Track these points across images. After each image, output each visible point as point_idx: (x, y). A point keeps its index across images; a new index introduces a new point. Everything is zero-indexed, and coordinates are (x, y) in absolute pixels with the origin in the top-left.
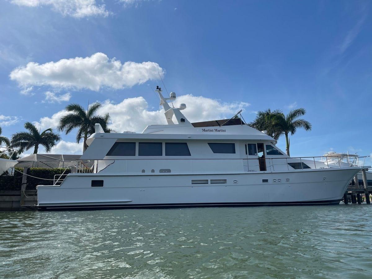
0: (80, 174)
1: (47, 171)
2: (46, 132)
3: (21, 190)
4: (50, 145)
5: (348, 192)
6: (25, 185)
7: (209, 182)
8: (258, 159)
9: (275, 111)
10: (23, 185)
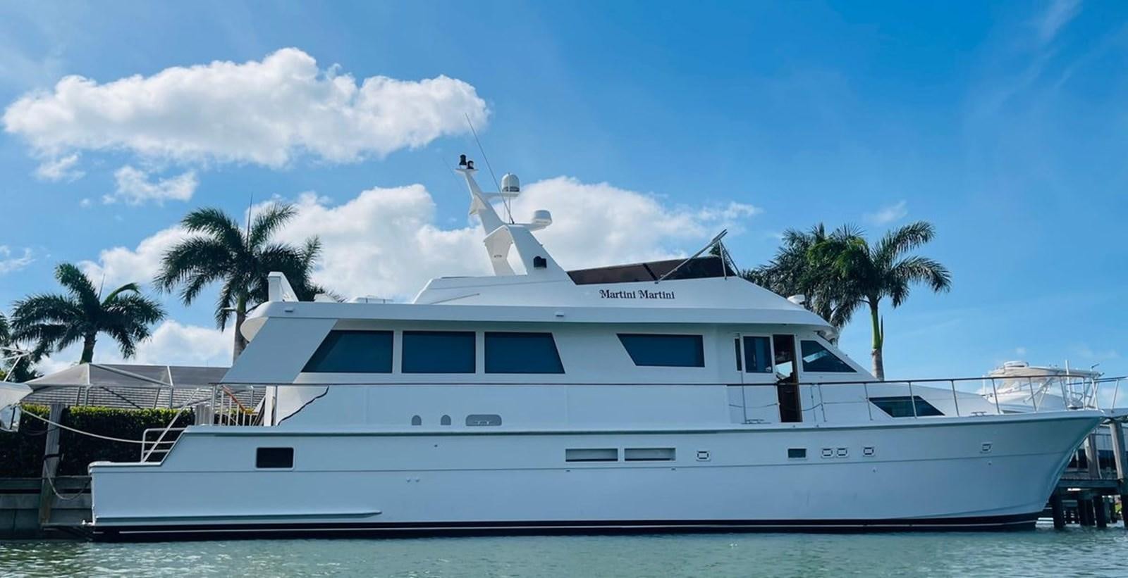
0: (221, 428)
1: (121, 416)
2: (119, 295)
3: (43, 476)
4: (132, 337)
5: (1069, 490)
6: (54, 461)
7: (621, 455)
8: (774, 384)
9: (838, 230)
10: (48, 459)
